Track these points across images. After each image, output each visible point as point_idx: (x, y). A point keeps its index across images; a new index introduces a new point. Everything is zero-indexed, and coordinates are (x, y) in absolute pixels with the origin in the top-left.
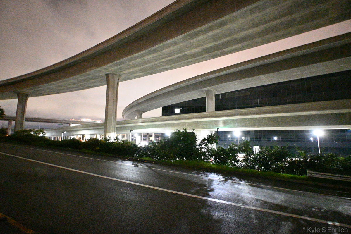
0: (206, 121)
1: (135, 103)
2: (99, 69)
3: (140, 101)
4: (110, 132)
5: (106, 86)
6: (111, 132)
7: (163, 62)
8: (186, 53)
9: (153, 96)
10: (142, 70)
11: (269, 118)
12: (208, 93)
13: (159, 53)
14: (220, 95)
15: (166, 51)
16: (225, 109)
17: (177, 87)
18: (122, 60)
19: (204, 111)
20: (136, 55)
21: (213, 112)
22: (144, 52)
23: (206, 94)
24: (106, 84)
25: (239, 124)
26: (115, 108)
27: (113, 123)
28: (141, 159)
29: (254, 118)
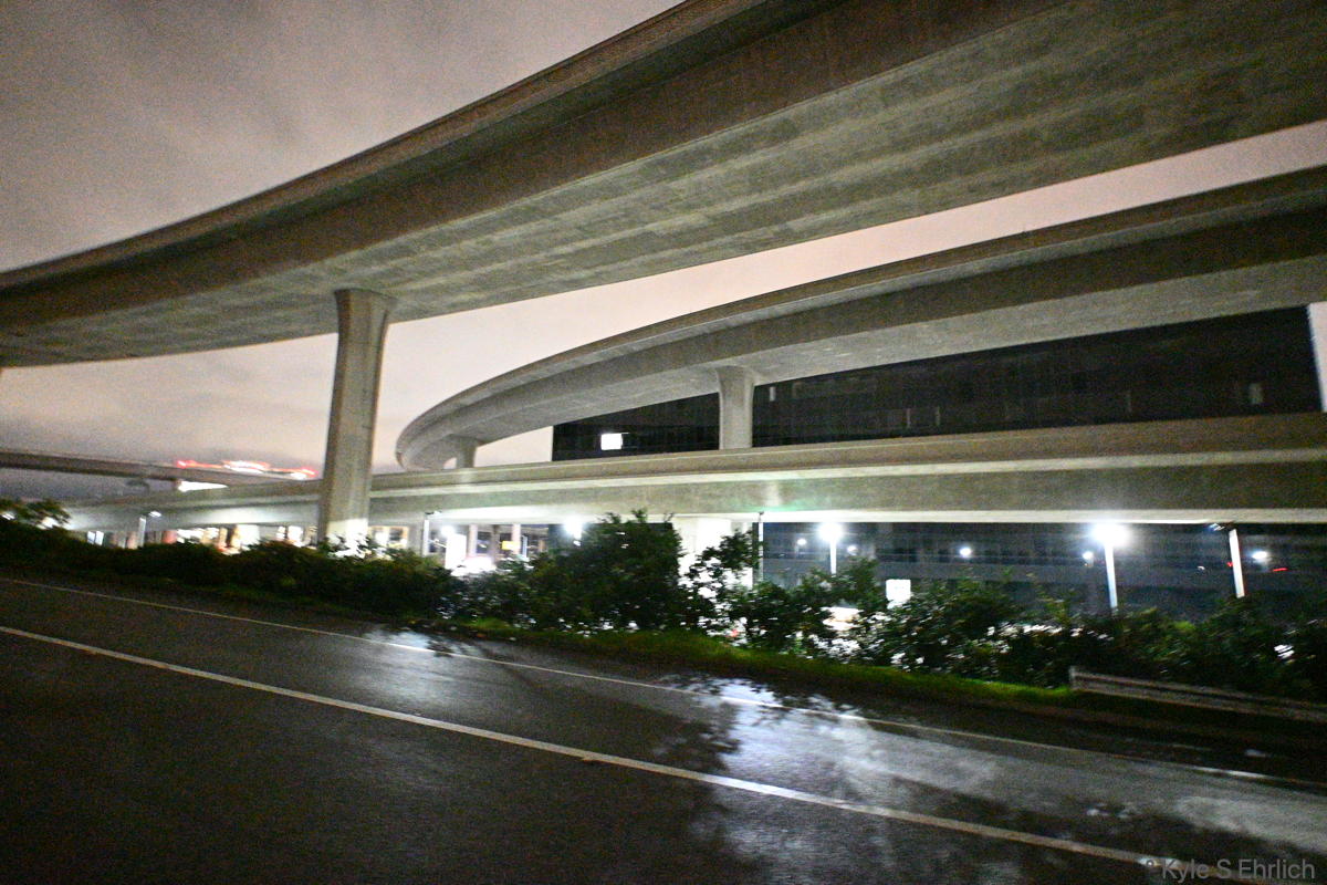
0: (718, 484)
1: (450, 408)
2: (310, 269)
3: (468, 401)
4: (341, 518)
5: (334, 337)
6: (347, 518)
7: (563, 256)
8: (649, 227)
9: (520, 381)
10: (483, 284)
11: (946, 477)
12: (727, 376)
13: (549, 223)
14: (772, 390)
15: (577, 215)
16: (787, 441)
17: (614, 351)
18: (401, 239)
19: (713, 444)
20: (460, 223)
21: (745, 450)
22: (490, 214)
23: (722, 382)
24: (336, 326)
25: (838, 498)
26: (367, 422)
27: (357, 483)
28: (463, 624)
29: (893, 477)
